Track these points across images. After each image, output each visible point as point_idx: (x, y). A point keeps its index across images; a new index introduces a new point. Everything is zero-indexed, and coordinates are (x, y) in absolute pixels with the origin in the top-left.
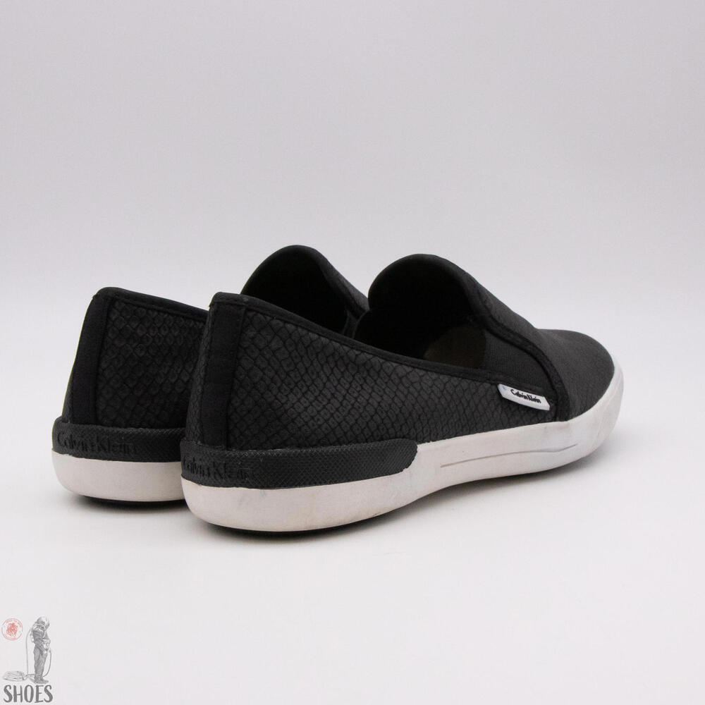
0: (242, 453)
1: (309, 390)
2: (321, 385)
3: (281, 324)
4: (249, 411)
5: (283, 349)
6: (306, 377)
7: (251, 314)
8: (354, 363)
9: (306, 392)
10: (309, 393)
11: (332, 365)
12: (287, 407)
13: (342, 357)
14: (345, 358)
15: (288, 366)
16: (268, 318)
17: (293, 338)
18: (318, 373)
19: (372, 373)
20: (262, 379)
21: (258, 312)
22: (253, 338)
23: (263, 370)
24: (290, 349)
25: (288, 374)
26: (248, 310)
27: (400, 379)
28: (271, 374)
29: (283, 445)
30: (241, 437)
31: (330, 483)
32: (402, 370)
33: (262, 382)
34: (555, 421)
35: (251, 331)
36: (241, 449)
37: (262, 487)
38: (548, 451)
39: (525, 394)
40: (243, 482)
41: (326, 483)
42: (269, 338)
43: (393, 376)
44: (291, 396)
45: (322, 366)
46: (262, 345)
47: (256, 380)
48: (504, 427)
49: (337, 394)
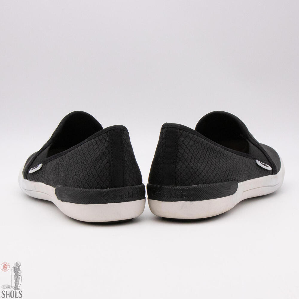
0: (182, 187)
1: (203, 161)
2: (207, 159)
3: (192, 135)
4: (184, 170)
5: (194, 145)
6: (202, 156)
7: (181, 131)
8: (216, 151)
9: (203, 162)
10: (204, 162)
11: (209, 152)
12: (198, 168)
13: (212, 148)
14: (213, 149)
15: (196, 152)
16: (188, 133)
17: (197, 140)
18: (205, 154)
19: (222, 154)
20: (188, 157)
21: (184, 131)
22: (183, 141)
23: (188, 154)
24: (196, 145)
25: (196, 155)
26: (180, 130)
27: (230, 157)
28: (191, 155)
29: (198, 183)
30: (181, 181)
31: (215, 198)
32: (230, 154)
33: (188, 159)
34: (273, 174)
35: (182, 138)
36: (181, 186)
37: (191, 201)
38: (271, 186)
39: (264, 164)
40: (183, 199)
41: (213, 198)
42: (189, 141)
43: (228, 156)
44: (198, 164)
45: (206, 152)
46: (186, 144)
47: (186, 158)
48: (259, 177)
49: (213, 163)
